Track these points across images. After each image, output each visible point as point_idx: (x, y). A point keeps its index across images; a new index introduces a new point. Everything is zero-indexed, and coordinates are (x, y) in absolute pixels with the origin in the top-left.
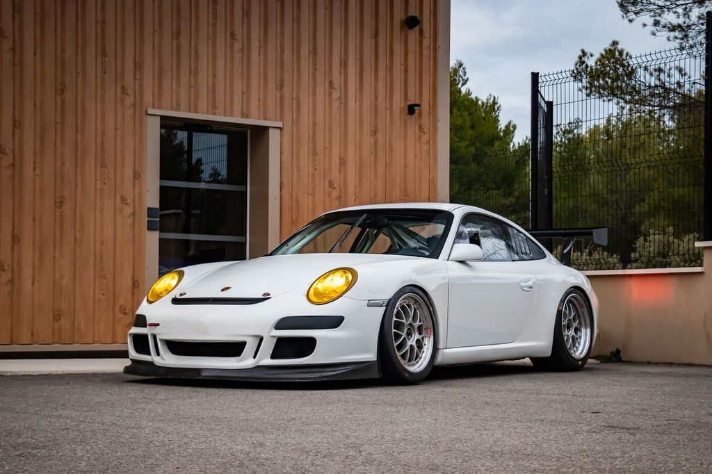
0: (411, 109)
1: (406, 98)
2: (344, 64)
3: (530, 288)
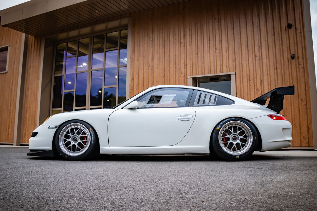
0: (293, 58)
1: (290, 54)
2: (260, 47)
3: (189, 119)
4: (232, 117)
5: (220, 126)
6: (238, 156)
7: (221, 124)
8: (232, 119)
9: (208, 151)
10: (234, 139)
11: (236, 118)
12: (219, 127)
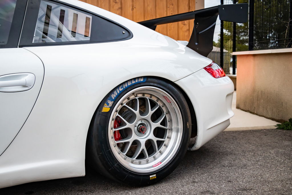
3: (25, 86)
4: (138, 78)
5: (111, 103)
6: (152, 173)
7: (114, 96)
8: (139, 83)
10: (141, 130)
11: (149, 80)
12: (108, 104)
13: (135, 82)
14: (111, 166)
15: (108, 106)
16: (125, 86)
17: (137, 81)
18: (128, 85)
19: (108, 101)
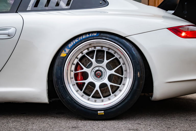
3: (9, 36)
4: (92, 33)
5: (67, 50)
7: (70, 45)
8: (93, 36)
9: (44, 98)
11: (101, 34)
12: (65, 51)
13: (89, 36)
14: (65, 97)
15: (65, 52)
16: (80, 38)
17: (91, 35)
18: (83, 38)
19: (66, 49)
